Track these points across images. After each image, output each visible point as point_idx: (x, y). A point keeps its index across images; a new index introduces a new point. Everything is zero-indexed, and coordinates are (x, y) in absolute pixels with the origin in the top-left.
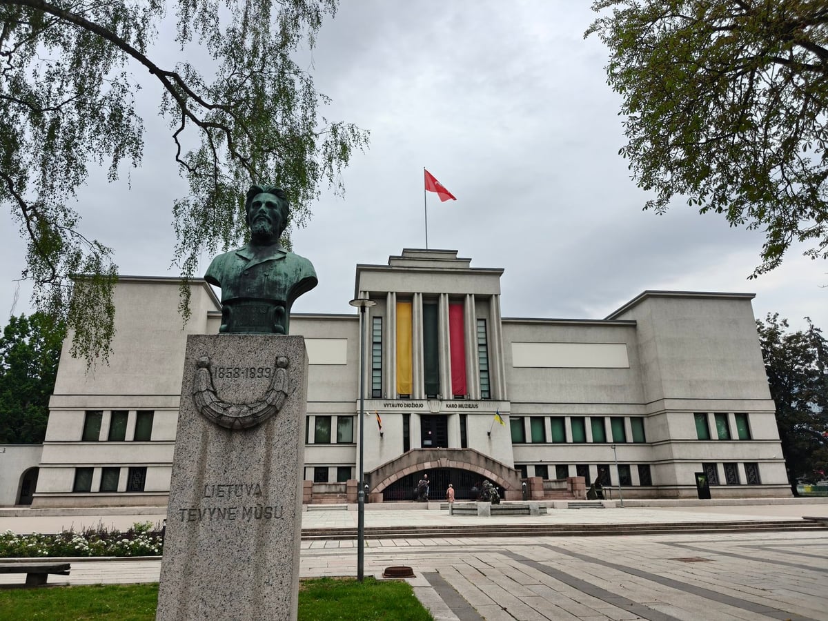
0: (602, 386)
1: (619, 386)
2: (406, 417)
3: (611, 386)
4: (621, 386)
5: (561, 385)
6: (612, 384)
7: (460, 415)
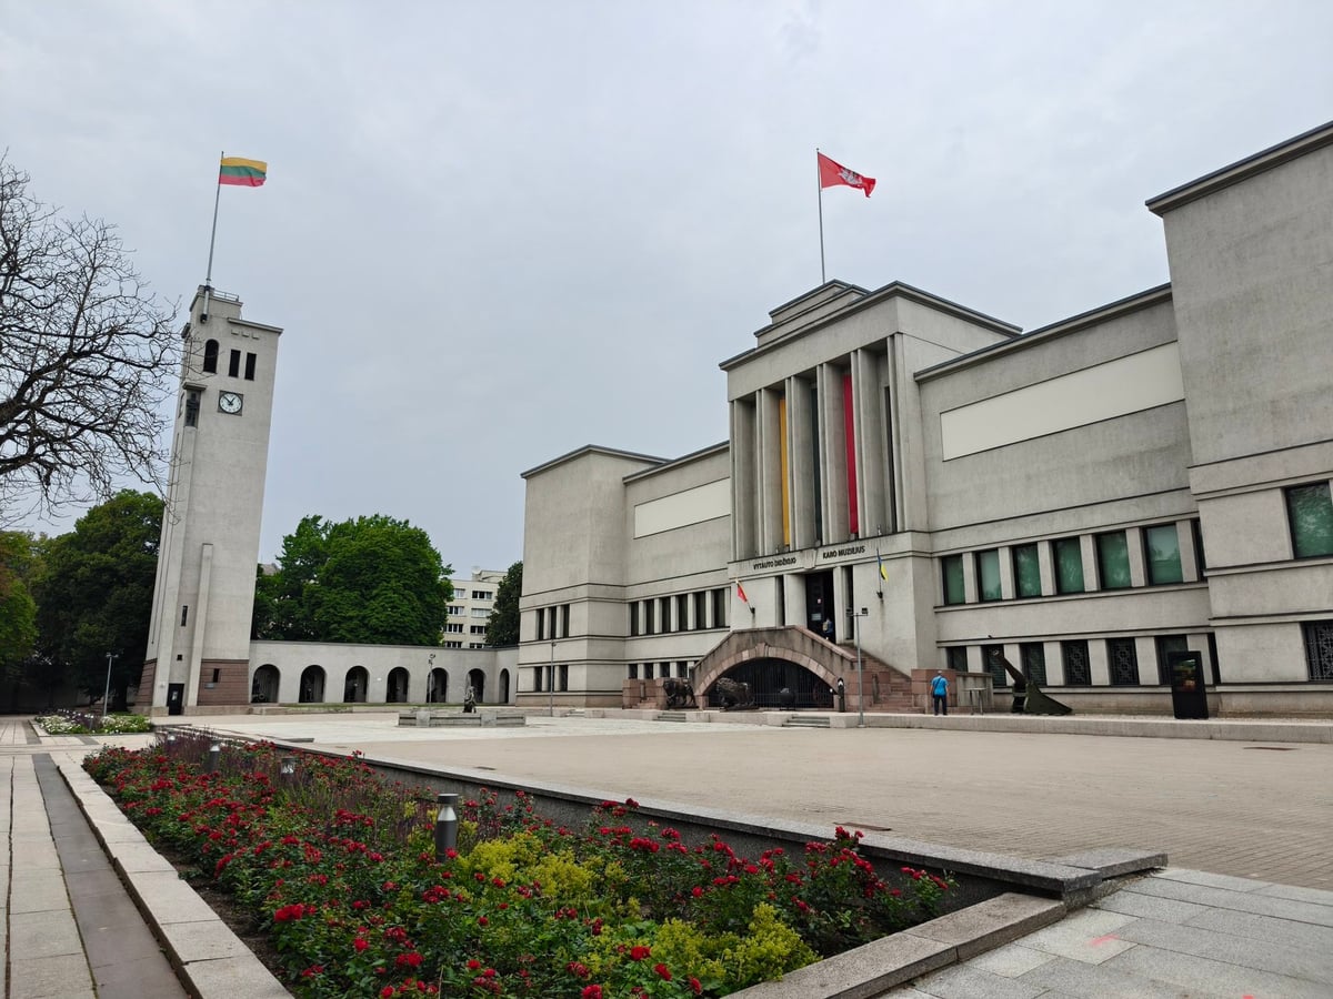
0: (1121, 458)
1: (1161, 450)
2: (780, 579)
3: (1141, 454)
4: (1168, 448)
5: (1029, 477)
6: (1143, 448)
7: (842, 567)
